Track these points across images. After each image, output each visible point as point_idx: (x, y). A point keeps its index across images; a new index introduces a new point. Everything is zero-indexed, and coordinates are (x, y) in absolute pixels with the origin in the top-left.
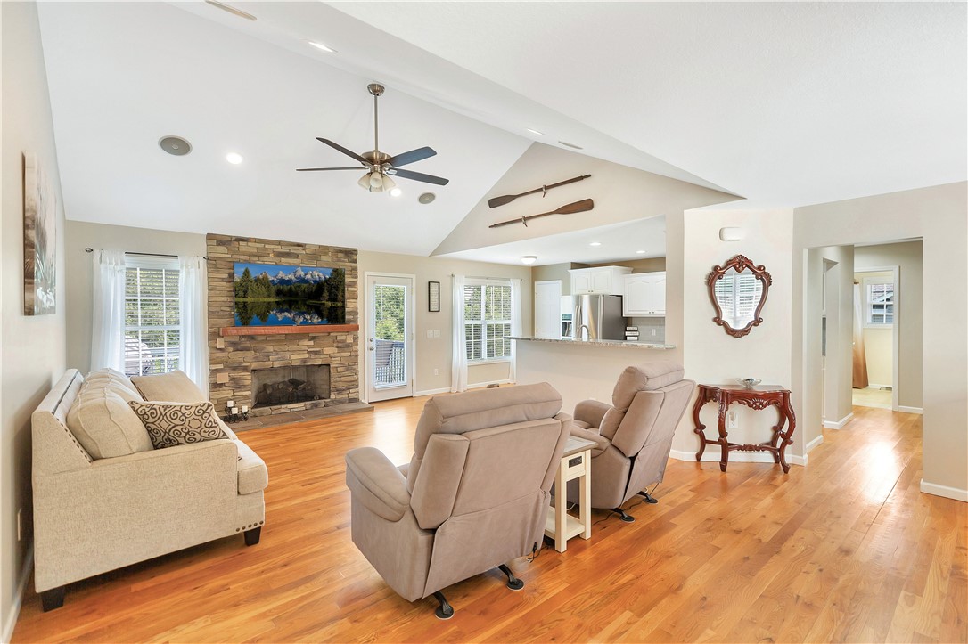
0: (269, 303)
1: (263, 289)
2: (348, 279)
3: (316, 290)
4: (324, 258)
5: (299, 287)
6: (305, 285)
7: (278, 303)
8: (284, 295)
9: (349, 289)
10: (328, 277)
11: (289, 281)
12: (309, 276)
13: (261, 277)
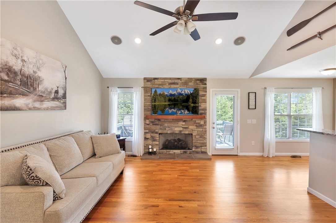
0: (165, 105)
1: (163, 99)
2: (201, 93)
3: (187, 98)
4: (190, 84)
5: (179, 97)
6: (181, 96)
7: (169, 105)
8: (172, 101)
9: (202, 98)
10: (192, 92)
11: (174, 95)
12: (183, 92)
13: (162, 93)
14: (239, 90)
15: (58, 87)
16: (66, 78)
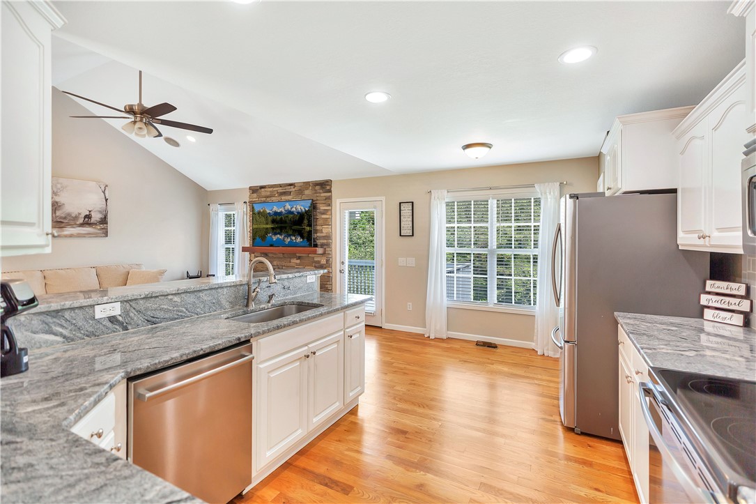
0: (267, 228)
1: (263, 219)
2: (322, 207)
3: (299, 218)
4: (307, 192)
5: (287, 216)
6: (291, 215)
7: (273, 228)
8: (277, 223)
9: (324, 216)
10: (307, 209)
11: (280, 213)
12: (294, 209)
13: (262, 211)
14: (383, 198)
15: (90, 211)
16: (106, 200)
